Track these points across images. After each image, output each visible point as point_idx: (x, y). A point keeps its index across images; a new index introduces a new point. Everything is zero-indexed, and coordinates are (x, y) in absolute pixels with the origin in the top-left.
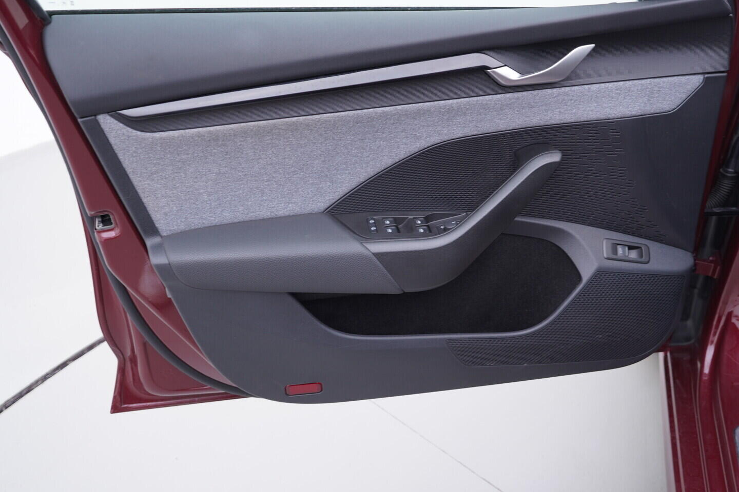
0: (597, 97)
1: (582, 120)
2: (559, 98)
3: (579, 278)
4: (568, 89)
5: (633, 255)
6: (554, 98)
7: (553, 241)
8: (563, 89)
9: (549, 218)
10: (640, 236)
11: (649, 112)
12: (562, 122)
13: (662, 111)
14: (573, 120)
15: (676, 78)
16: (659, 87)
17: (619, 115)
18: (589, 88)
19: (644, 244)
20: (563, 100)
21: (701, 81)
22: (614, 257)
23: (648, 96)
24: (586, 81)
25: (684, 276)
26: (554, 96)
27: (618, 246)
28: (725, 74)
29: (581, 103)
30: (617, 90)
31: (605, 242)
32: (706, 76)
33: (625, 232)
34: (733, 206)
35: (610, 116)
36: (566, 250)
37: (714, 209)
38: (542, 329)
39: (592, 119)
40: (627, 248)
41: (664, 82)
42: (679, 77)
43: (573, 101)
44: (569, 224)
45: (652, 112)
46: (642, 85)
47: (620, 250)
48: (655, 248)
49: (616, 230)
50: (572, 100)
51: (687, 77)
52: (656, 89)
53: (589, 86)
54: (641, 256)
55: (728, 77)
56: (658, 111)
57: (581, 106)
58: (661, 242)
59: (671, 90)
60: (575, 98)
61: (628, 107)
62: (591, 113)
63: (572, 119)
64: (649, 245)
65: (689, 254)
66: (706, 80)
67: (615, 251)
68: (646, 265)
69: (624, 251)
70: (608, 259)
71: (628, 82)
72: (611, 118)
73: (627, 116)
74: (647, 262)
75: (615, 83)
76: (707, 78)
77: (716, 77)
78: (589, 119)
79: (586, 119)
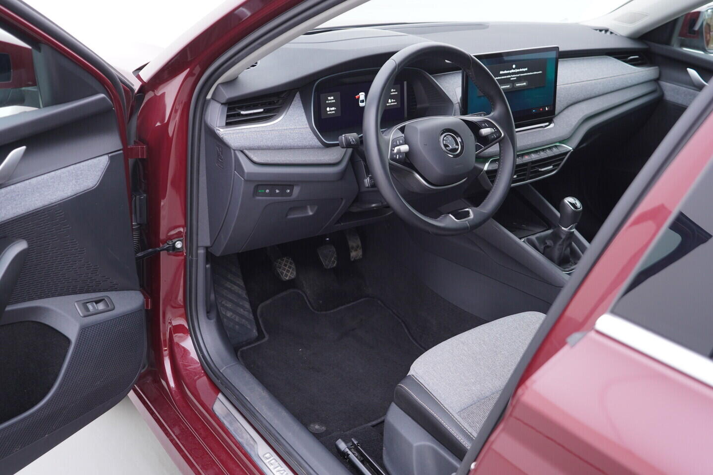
0: (37, 188)
1: (31, 209)
2: (8, 196)
3: (68, 341)
4: (13, 187)
5: (101, 306)
6: (4, 197)
7: (34, 320)
8: (9, 188)
9: (24, 301)
10: (100, 291)
11: (79, 191)
12: (15, 215)
13: (88, 188)
14: (24, 212)
15: (90, 161)
16: (81, 171)
17: (59, 198)
18: (30, 182)
19: (107, 296)
20: (12, 197)
21: (108, 160)
22: (89, 313)
23: (75, 179)
24: (26, 176)
25: (142, 310)
26: (4, 195)
27: (88, 304)
28: (121, 152)
29: (27, 196)
30: (51, 179)
31: (76, 304)
32: (110, 155)
33: (87, 292)
34: (149, 248)
35: (53, 201)
36: (47, 323)
37: (137, 255)
38: (53, 397)
39: (39, 207)
40: (94, 304)
41: (83, 166)
42: (92, 160)
43: (20, 196)
44: (42, 300)
45: (82, 190)
46: (69, 172)
47: (90, 306)
48: (113, 295)
49: (81, 291)
50: (18, 195)
51: (98, 159)
52: (79, 172)
53: (29, 181)
54: (108, 306)
55: (124, 153)
56: (86, 189)
57: (27, 199)
58: (116, 290)
59: (90, 171)
60: (21, 193)
61: (63, 191)
62: (37, 202)
63: (23, 210)
64: (108, 295)
65: (138, 292)
66: (111, 158)
67: (87, 309)
68: (114, 311)
69: (93, 307)
70: (85, 316)
71: (57, 171)
72: (54, 202)
73: (65, 197)
74: (114, 309)
75: (48, 174)
76: (111, 157)
77: (116, 155)
78: (36, 208)
79: (34, 208)
